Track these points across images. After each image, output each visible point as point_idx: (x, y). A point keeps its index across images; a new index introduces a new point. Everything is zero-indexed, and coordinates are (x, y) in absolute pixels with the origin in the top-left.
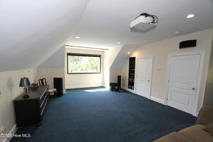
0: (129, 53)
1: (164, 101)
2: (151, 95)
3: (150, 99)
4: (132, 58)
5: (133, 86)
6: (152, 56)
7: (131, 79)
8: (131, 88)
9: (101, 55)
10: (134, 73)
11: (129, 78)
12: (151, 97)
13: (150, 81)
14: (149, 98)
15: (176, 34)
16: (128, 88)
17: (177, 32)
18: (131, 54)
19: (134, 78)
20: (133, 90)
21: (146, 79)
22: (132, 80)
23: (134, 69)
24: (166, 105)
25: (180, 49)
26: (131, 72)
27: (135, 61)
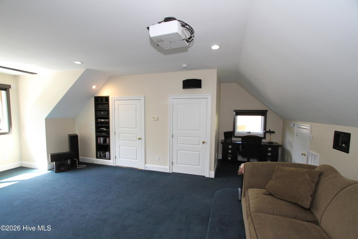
0: (94, 87)
1: (168, 167)
2: (145, 163)
3: (146, 169)
4: (102, 98)
5: (107, 153)
6: (143, 96)
7: (102, 139)
8: (104, 157)
9: (9, 86)
10: (108, 128)
11: (97, 137)
12: (147, 165)
13: (143, 138)
14: (143, 168)
15: (184, 68)
16: (97, 157)
17: (184, 66)
18: (99, 90)
19: (109, 137)
20: (110, 159)
21: (135, 135)
22: (105, 141)
23: (108, 118)
24: (171, 172)
25: (184, 90)
26: (99, 125)
27: (108, 104)
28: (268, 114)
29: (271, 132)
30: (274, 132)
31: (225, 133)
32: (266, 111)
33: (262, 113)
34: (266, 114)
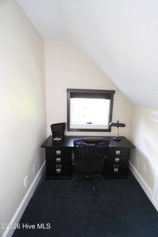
28: (116, 97)
29: (119, 125)
30: (123, 125)
31: (53, 126)
32: (114, 92)
33: (108, 95)
34: (113, 97)
